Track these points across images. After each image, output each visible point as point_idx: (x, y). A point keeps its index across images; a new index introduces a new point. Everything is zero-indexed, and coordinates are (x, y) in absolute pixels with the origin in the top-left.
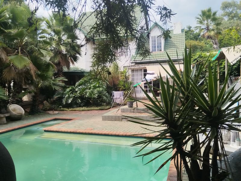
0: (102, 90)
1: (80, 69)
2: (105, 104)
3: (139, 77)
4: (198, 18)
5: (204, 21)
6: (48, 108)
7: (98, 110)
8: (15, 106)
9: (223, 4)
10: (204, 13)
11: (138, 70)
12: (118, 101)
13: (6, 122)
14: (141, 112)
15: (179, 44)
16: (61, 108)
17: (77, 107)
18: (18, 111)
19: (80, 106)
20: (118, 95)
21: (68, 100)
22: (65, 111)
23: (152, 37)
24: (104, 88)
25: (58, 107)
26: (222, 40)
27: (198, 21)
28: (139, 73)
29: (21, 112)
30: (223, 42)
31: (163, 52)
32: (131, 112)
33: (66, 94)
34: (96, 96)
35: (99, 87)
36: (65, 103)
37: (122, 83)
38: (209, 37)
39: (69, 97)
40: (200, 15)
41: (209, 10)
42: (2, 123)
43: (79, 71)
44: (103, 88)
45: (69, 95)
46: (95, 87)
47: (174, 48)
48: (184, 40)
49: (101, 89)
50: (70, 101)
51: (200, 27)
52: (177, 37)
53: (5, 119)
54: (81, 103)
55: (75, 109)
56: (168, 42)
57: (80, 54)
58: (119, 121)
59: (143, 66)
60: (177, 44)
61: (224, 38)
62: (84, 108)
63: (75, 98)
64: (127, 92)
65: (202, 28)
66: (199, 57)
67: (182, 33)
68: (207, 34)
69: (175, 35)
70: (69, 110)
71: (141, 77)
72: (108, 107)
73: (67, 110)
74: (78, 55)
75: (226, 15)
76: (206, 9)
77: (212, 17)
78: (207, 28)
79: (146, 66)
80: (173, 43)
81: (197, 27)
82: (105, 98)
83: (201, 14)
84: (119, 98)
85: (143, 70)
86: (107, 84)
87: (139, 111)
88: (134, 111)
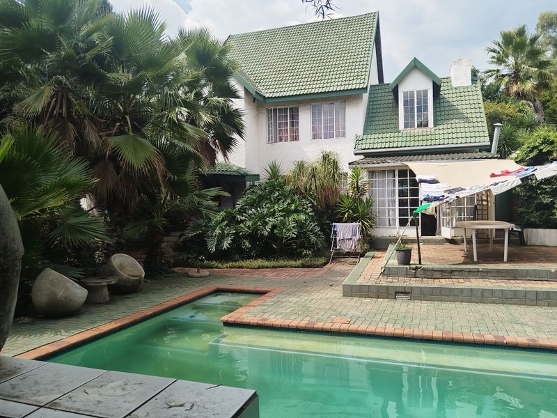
0: (306, 220)
1: (235, 168)
2: (310, 252)
3: (388, 188)
4: (494, 51)
5: (507, 57)
6: (172, 261)
7: (298, 267)
8: (123, 256)
9: (542, 18)
10: (508, 39)
11: (384, 171)
12: (347, 247)
13: (108, 298)
14: (434, 277)
15: (469, 111)
16: (203, 260)
17: (243, 259)
18: (130, 269)
19: (249, 257)
20: (346, 233)
21: (222, 243)
22: (216, 268)
23: (405, 94)
24: (308, 214)
25: (196, 258)
26: (548, 101)
27: (493, 57)
28: (388, 179)
29: (136, 273)
30: (549, 107)
31: (433, 130)
32: (407, 275)
33: (214, 228)
34: (293, 233)
35: (296, 211)
36: (214, 249)
37: (347, 203)
38: (521, 95)
39: (223, 235)
40: (499, 45)
41: (521, 32)
42: (102, 301)
43: (234, 173)
44: (306, 213)
45: (222, 230)
46: (287, 212)
47: (457, 121)
48: (481, 101)
49: (302, 217)
50: (226, 244)
51: (498, 71)
52: (462, 94)
53: (106, 292)
54: (251, 249)
55: (238, 264)
56: (442, 105)
57: (240, 133)
59: (399, 163)
60: (464, 111)
61: (552, 98)
62: (260, 262)
63: (237, 238)
65: (501, 73)
66: (543, 143)
67: (473, 84)
68: (515, 88)
69: (456, 89)
70: (225, 265)
71: (391, 188)
72: (321, 261)
73: (220, 265)
74: (235, 136)
75: (550, 43)
76: (512, 29)
77: (528, 49)
78: (515, 73)
79: (406, 163)
80: (454, 108)
81: (490, 71)
82: (313, 238)
83: (500, 40)
84: (351, 239)
85: (397, 173)
86: (313, 203)
87: (429, 274)
88: (417, 273)
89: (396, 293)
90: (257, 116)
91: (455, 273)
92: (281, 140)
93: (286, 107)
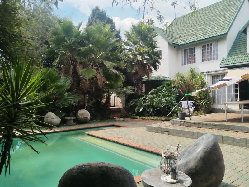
0: (171, 100)
6: (123, 115)
11: (215, 76)
13: (73, 124)
14: (191, 126)
16: (134, 115)
17: (148, 116)
19: (151, 116)
21: (140, 109)
22: (137, 119)
25: (132, 114)
29: (86, 117)
32: (179, 124)
34: (163, 105)
36: (137, 111)
39: (141, 106)
43: (160, 80)
44: (172, 96)
46: (164, 96)
49: (170, 98)
54: (152, 112)
55: (145, 118)
58: (161, 133)
64: (202, 102)
70: (140, 118)
82: (173, 108)
87: (189, 124)
88: (185, 124)
89: (164, 131)
90: (177, 53)
91: (200, 125)
92: (188, 63)
93: (190, 48)
